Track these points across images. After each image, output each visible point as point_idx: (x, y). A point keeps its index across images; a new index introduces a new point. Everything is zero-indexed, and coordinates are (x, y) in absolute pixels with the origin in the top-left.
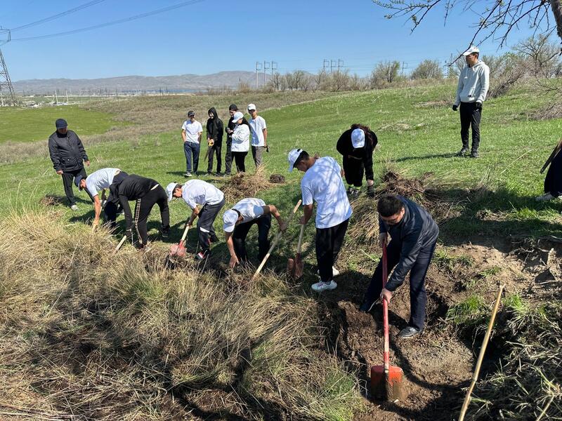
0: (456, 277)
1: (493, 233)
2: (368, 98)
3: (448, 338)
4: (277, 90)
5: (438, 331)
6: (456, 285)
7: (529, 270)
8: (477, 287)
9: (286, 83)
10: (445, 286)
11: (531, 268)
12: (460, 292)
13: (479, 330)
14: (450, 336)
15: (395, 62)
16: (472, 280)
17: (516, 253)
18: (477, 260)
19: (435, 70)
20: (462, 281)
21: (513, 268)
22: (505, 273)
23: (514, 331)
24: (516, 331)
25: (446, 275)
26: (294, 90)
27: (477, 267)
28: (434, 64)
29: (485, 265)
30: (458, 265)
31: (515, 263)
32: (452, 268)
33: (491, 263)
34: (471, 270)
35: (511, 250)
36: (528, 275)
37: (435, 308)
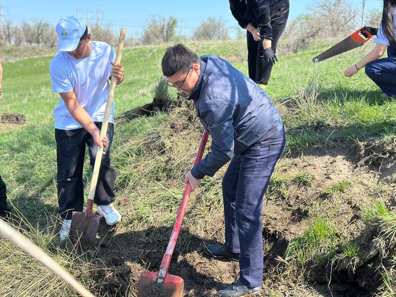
0: (292, 203)
1: (333, 143)
2: (140, 52)
3: (292, 284)
4: (8, 44)
5: (276, 278)
6: (293, 214)
7: (387, 181)
8: (322, 211)
9: (22, 35)
10: (278, 218)
11: (389, 177)
12: (299, 221)
13: (336, 262)
14: (295, 282)
15: (171, 18)
16: (315, 202)
17: (367, 163)
18: (317, 177)
19: (221, 30)
20: (302, 206)
21: (365, 182)
22: (356, 189)
23: (384, 251)
24: (386, 251)
25: (278, 203)
26: (34, 45)
27: (319, 186)
28: (219, 24)
29: (329, 182)
30: (292, 187)
31: (366, 175)
32: (285, 192)
33: (336, 179)
34: (310, 191)
35: (359, 160)
36: (386, 186)
37: (268, 249)
